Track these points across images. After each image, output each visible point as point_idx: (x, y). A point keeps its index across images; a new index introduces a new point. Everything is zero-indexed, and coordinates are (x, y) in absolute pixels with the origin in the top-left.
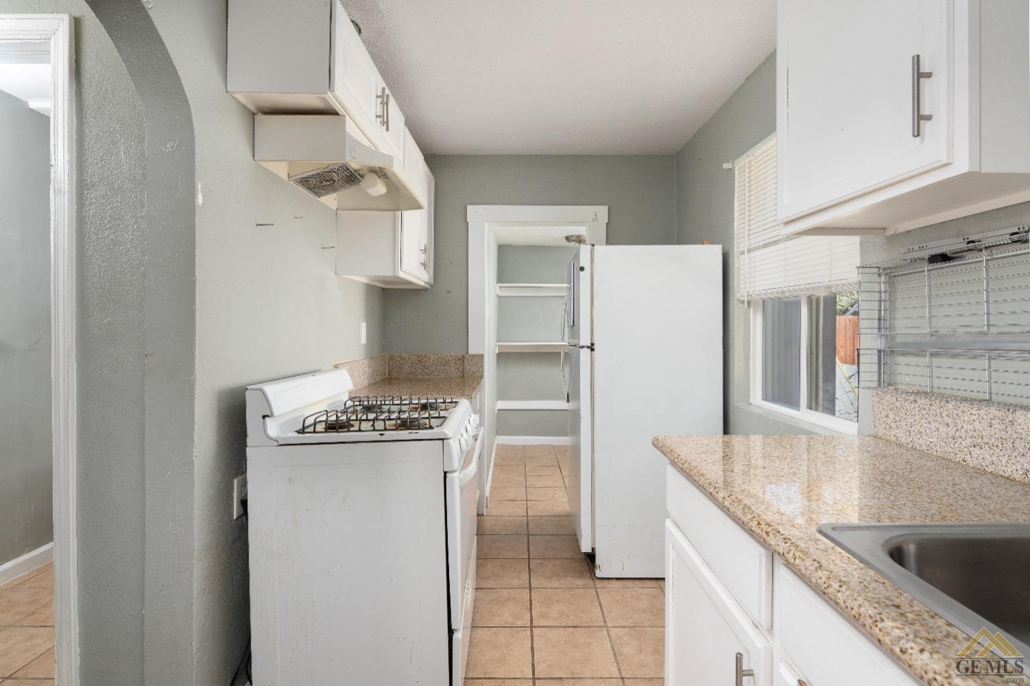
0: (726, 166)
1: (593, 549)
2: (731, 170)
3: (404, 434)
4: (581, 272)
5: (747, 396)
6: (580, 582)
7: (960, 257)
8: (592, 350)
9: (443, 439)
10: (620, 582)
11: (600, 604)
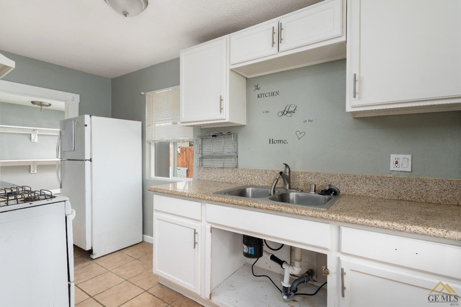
0: (143, 93)
1: (92, 247)
2: (144, 95)
3: (50, 201)
4: (85, 127)
5: (150, 175)
6: (86, 264)
7: (218, 136)
8: (91, 161)
9: (65, 201)
10: (104, 257)
11: (101, 266)
